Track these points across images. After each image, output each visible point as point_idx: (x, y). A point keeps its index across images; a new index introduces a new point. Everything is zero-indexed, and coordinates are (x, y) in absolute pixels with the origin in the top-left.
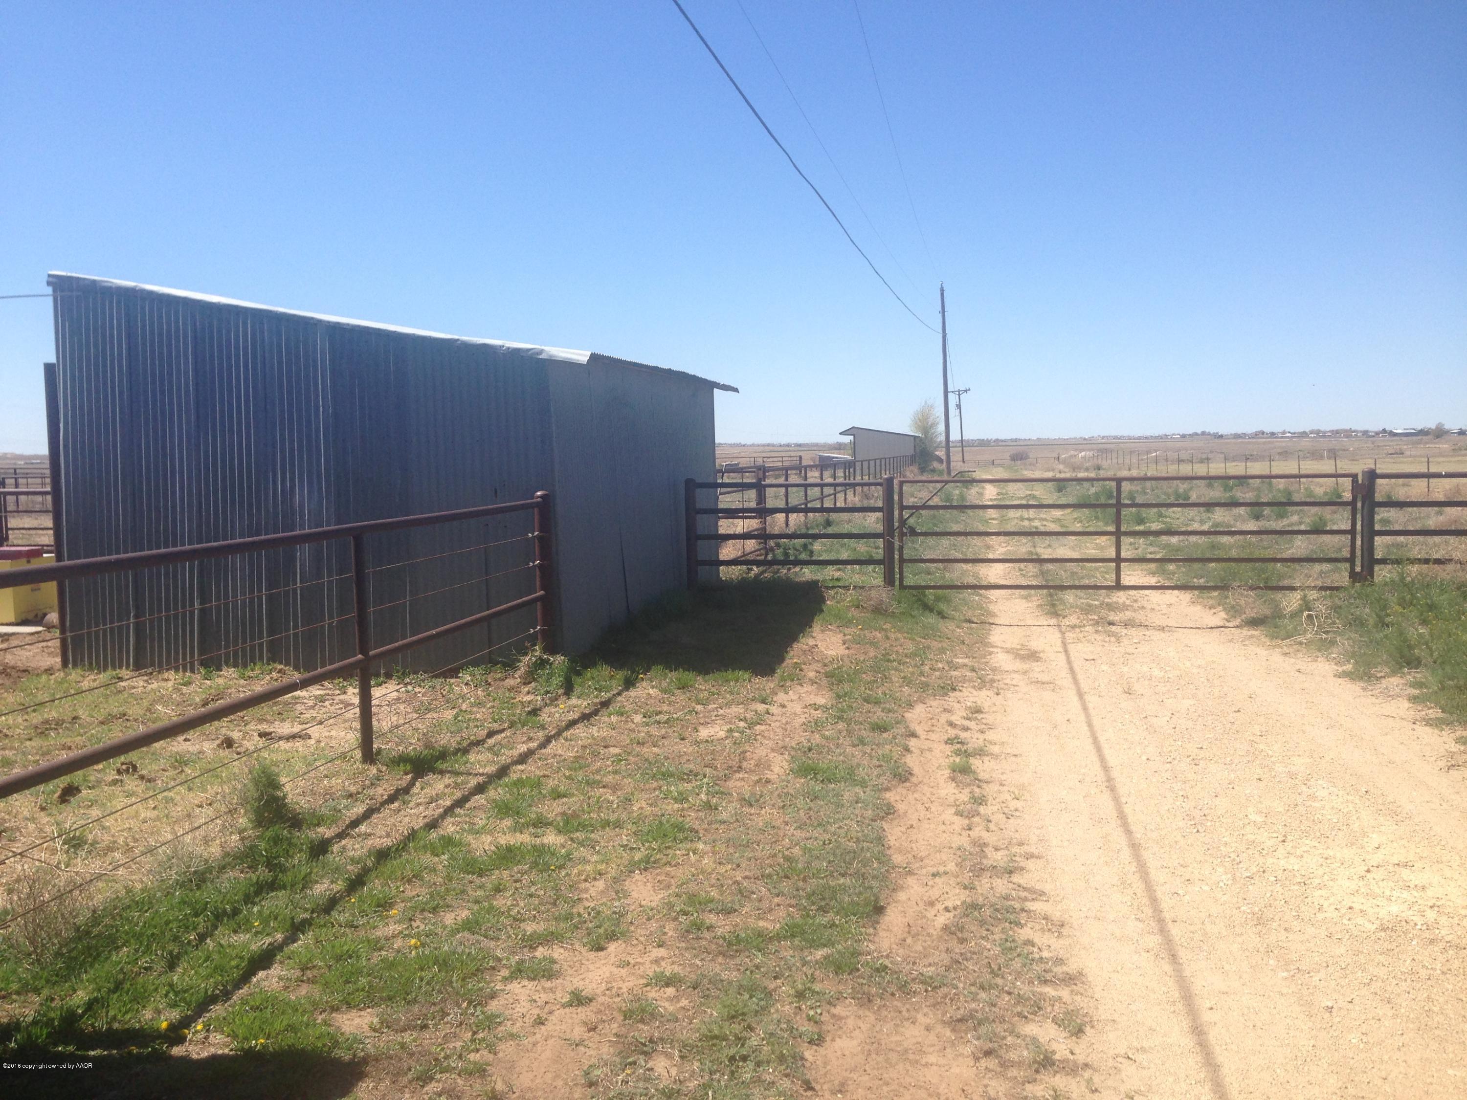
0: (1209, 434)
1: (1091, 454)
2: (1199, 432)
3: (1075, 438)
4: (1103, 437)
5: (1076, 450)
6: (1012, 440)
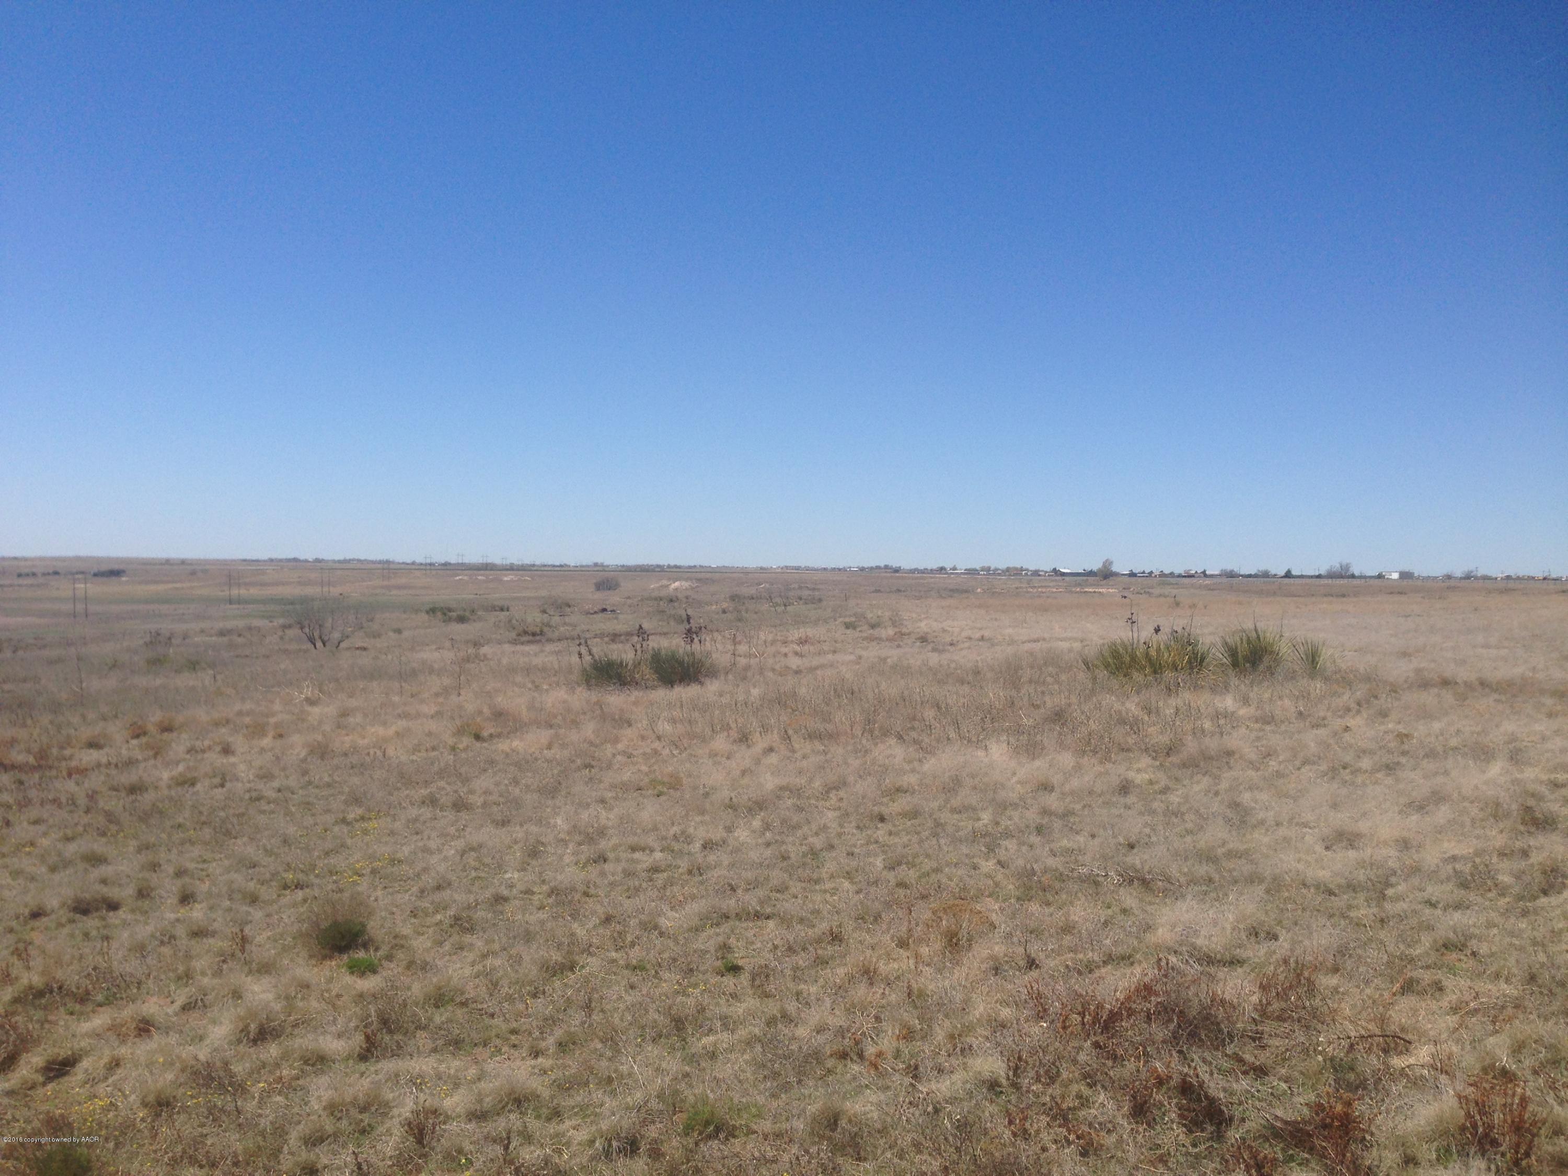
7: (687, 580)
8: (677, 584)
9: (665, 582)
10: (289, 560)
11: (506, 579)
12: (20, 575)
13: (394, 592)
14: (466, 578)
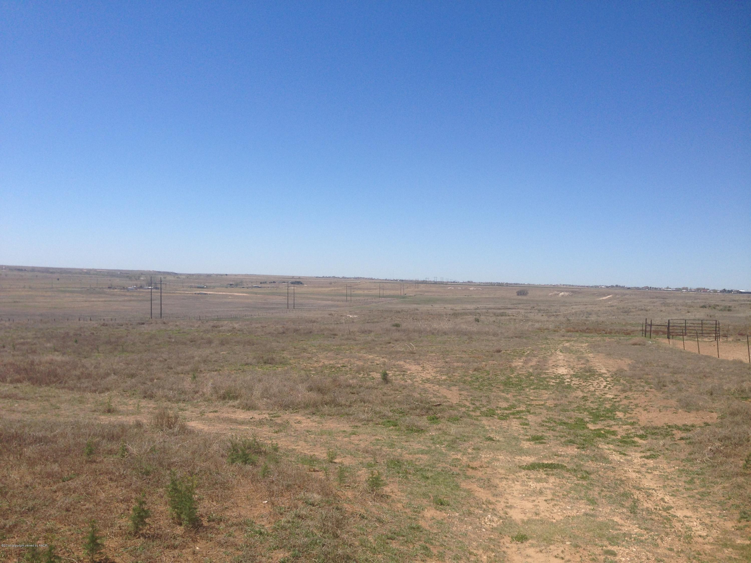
0: (620, 286)
1: (567, 294)
2: (615, 285)
3: (548, 285)
4: (564, 285)
5: (558, 291)
6: (515, 284)
7: (566, 291)
8: (562, 293)
9: (556, 292)
10: (369, 279)
11: (471, 289)
12: (261, 283)
13: (426, 294)
14: (453, 288)
